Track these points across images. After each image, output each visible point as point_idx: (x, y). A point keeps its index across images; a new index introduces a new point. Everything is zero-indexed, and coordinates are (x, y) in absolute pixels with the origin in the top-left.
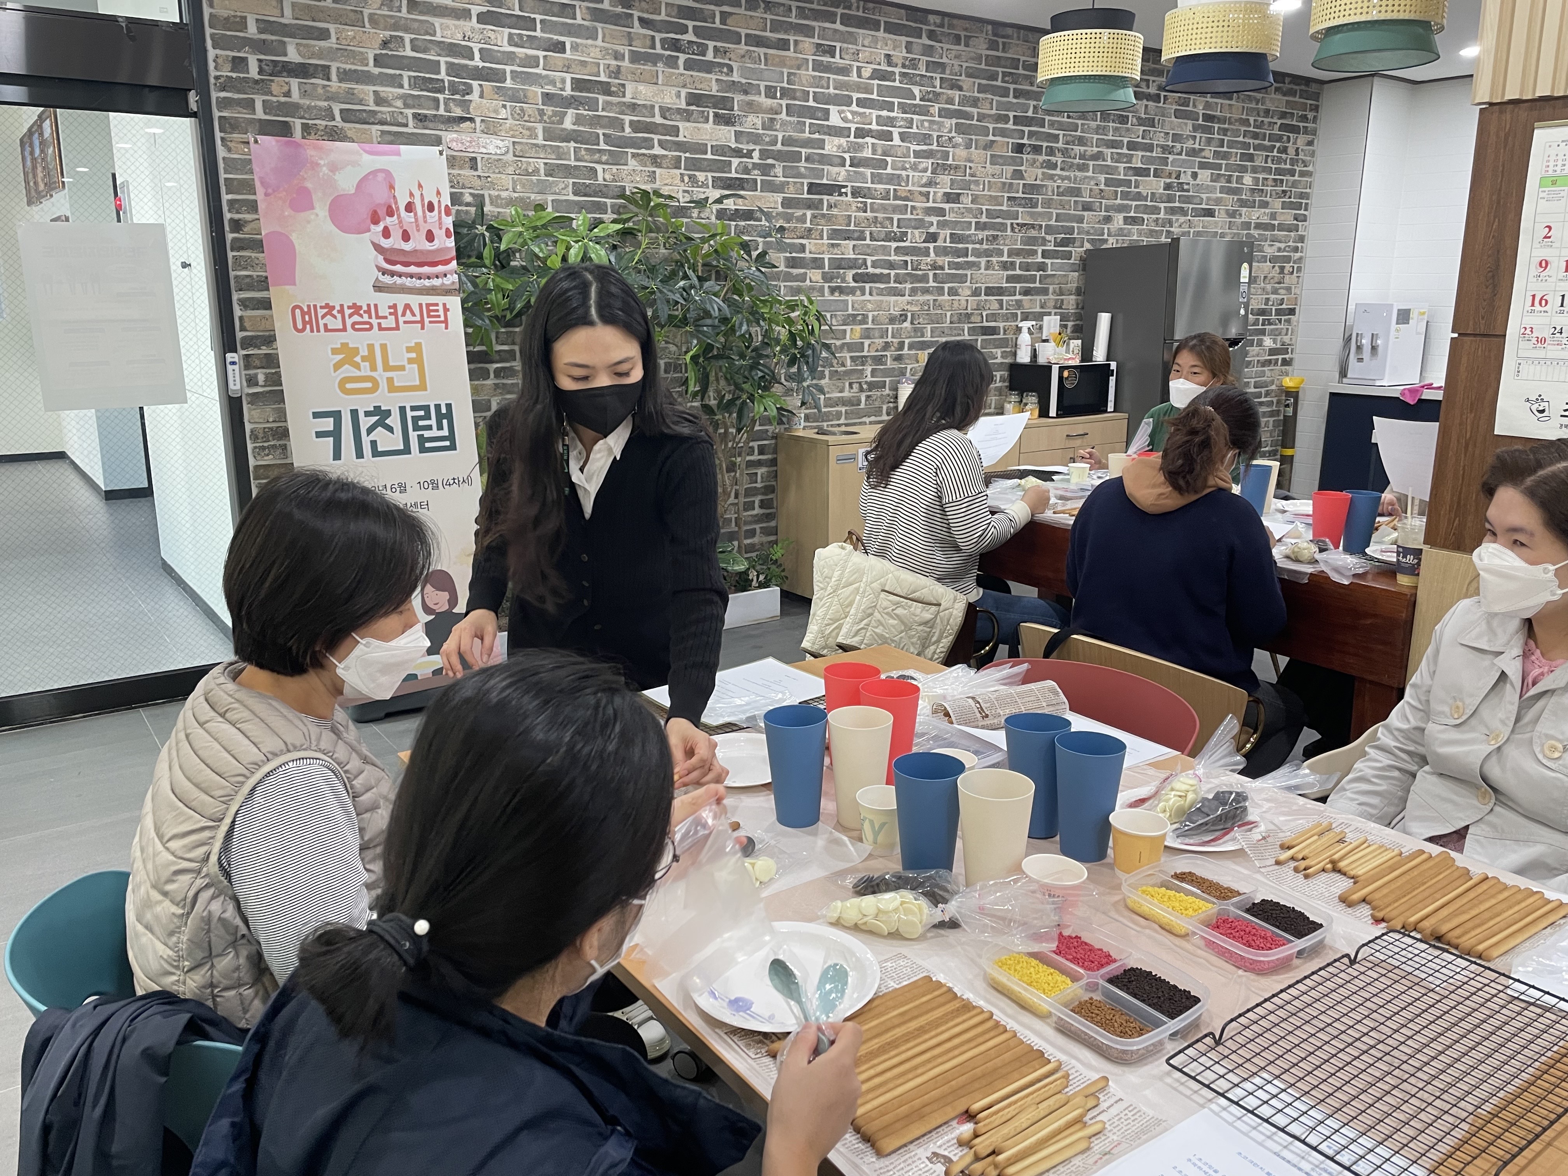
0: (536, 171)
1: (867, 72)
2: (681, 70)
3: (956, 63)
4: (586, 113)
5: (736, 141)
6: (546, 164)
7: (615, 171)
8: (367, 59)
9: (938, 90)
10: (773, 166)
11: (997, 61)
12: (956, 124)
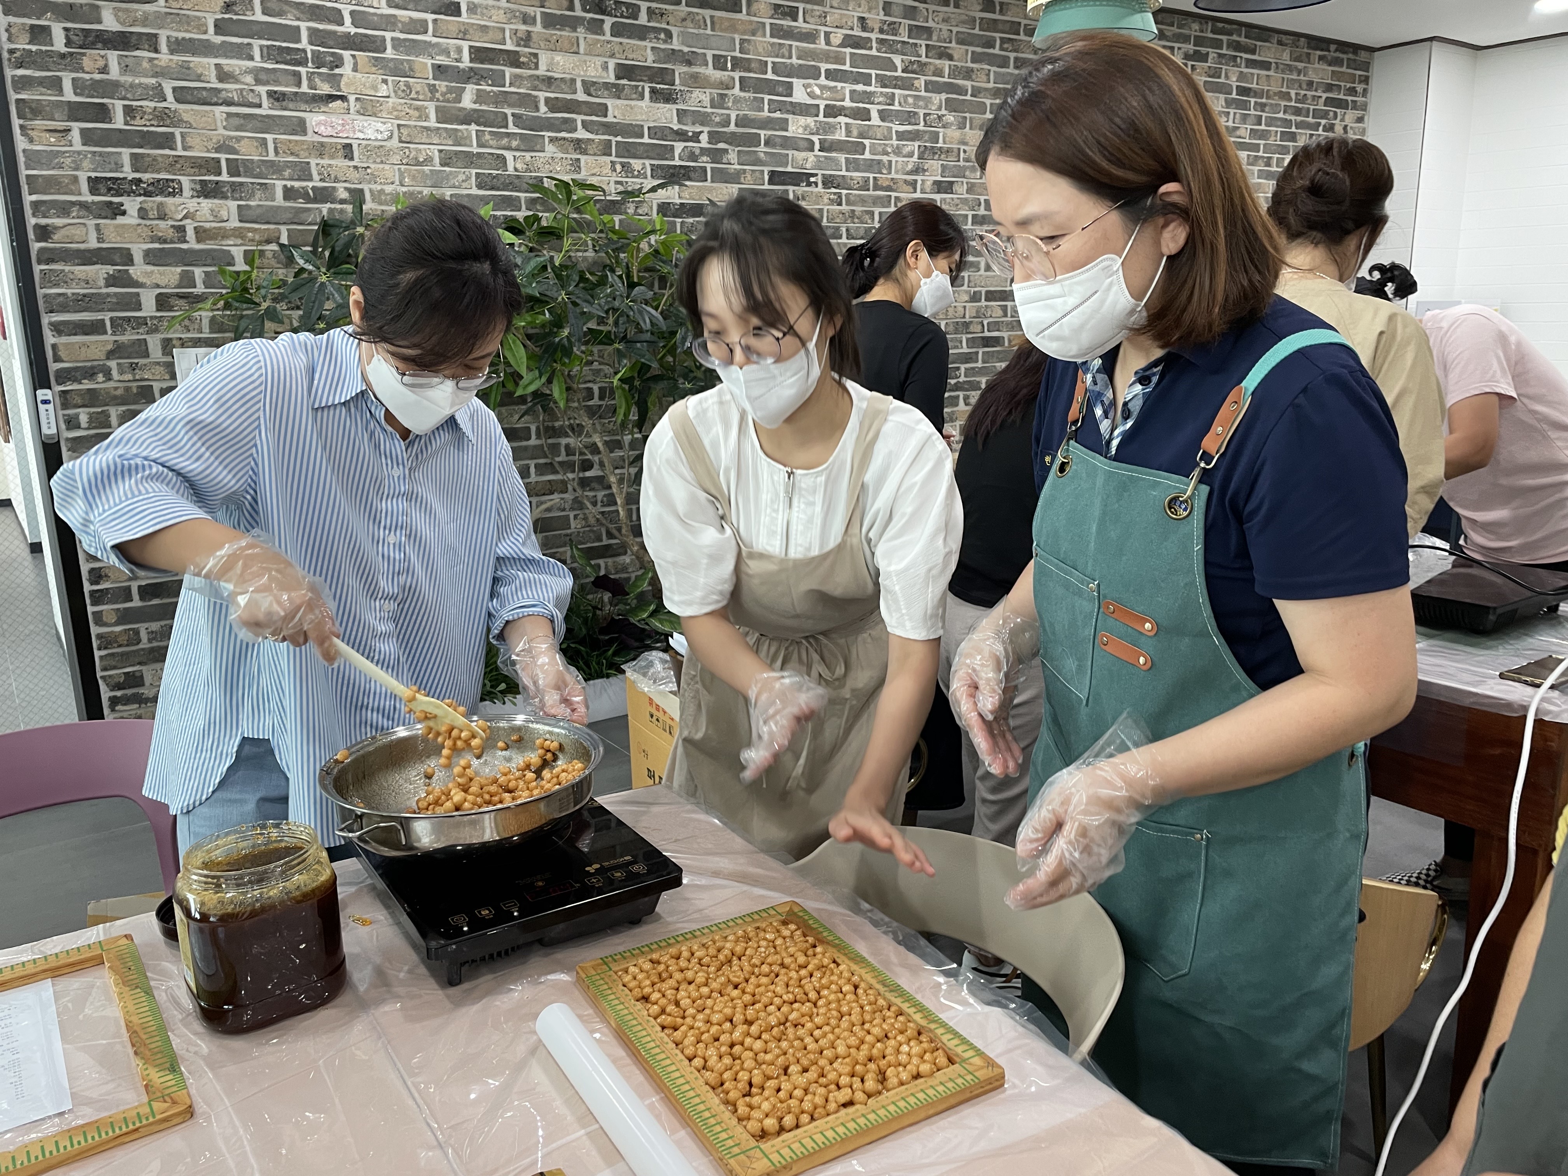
0: (429, 160)
1: (837, 39)
2: (608, 36)
3: (944, 27)
4: (489, 88)
5: (679, 122)
6: (440, 151)
7: (528, 158)
8: (206, 25)
9: (923, 59)
10: (726, 151)
11: (993, 25)
12: (947, 100)
